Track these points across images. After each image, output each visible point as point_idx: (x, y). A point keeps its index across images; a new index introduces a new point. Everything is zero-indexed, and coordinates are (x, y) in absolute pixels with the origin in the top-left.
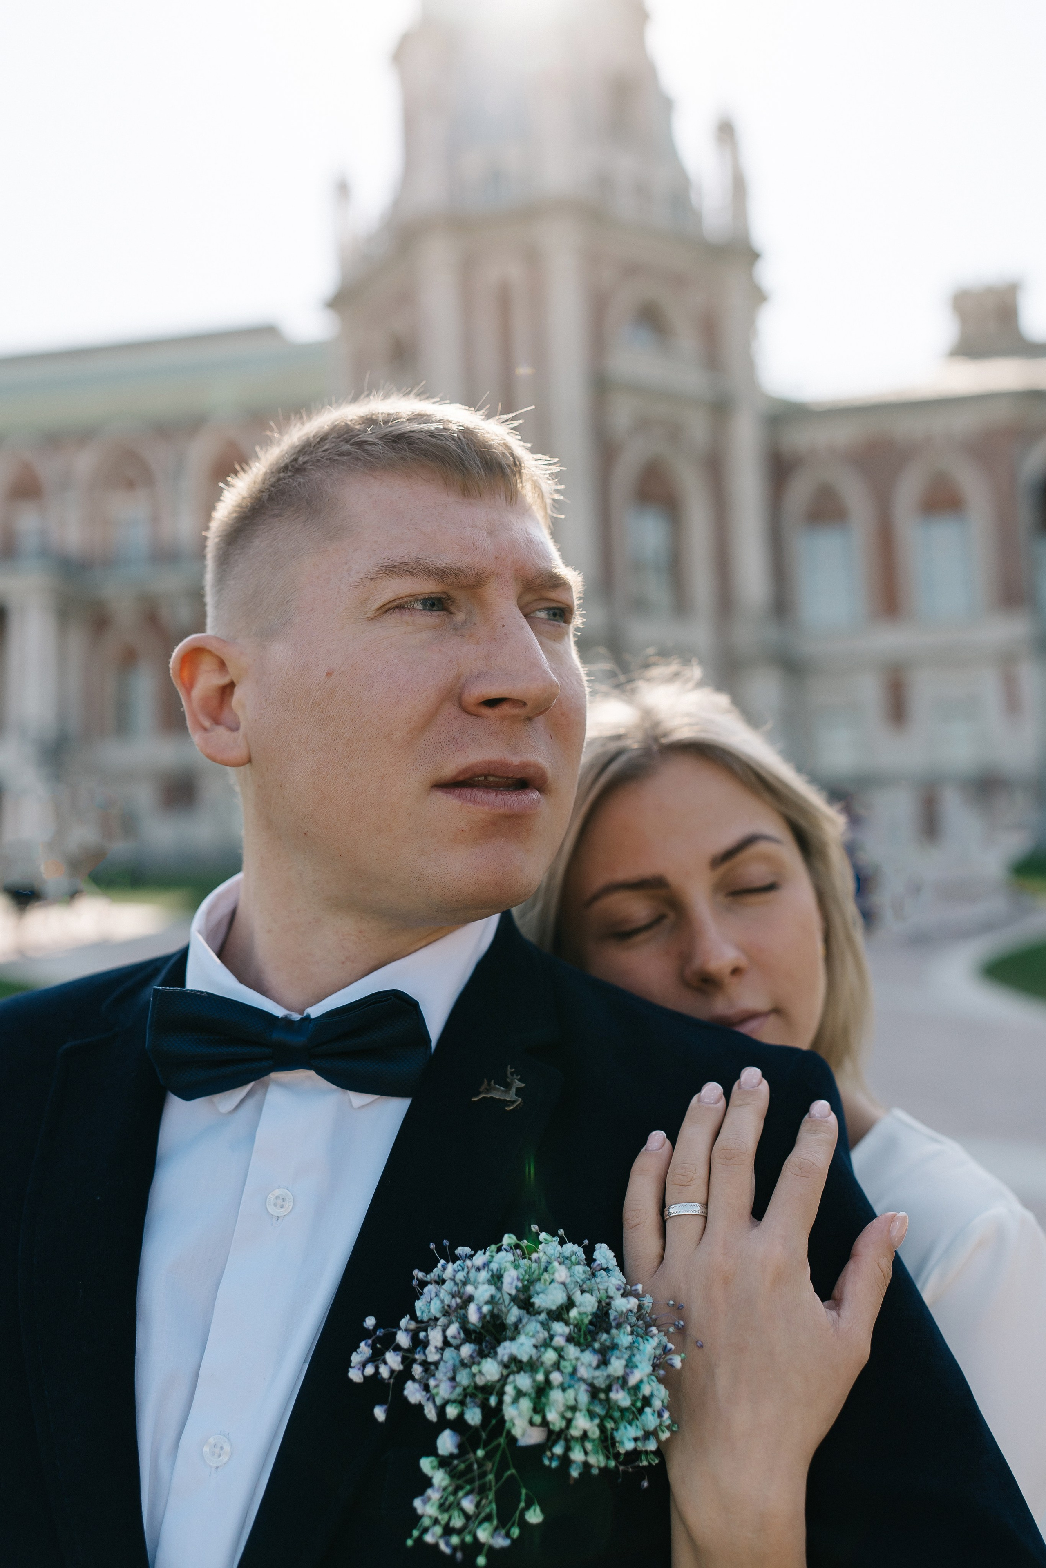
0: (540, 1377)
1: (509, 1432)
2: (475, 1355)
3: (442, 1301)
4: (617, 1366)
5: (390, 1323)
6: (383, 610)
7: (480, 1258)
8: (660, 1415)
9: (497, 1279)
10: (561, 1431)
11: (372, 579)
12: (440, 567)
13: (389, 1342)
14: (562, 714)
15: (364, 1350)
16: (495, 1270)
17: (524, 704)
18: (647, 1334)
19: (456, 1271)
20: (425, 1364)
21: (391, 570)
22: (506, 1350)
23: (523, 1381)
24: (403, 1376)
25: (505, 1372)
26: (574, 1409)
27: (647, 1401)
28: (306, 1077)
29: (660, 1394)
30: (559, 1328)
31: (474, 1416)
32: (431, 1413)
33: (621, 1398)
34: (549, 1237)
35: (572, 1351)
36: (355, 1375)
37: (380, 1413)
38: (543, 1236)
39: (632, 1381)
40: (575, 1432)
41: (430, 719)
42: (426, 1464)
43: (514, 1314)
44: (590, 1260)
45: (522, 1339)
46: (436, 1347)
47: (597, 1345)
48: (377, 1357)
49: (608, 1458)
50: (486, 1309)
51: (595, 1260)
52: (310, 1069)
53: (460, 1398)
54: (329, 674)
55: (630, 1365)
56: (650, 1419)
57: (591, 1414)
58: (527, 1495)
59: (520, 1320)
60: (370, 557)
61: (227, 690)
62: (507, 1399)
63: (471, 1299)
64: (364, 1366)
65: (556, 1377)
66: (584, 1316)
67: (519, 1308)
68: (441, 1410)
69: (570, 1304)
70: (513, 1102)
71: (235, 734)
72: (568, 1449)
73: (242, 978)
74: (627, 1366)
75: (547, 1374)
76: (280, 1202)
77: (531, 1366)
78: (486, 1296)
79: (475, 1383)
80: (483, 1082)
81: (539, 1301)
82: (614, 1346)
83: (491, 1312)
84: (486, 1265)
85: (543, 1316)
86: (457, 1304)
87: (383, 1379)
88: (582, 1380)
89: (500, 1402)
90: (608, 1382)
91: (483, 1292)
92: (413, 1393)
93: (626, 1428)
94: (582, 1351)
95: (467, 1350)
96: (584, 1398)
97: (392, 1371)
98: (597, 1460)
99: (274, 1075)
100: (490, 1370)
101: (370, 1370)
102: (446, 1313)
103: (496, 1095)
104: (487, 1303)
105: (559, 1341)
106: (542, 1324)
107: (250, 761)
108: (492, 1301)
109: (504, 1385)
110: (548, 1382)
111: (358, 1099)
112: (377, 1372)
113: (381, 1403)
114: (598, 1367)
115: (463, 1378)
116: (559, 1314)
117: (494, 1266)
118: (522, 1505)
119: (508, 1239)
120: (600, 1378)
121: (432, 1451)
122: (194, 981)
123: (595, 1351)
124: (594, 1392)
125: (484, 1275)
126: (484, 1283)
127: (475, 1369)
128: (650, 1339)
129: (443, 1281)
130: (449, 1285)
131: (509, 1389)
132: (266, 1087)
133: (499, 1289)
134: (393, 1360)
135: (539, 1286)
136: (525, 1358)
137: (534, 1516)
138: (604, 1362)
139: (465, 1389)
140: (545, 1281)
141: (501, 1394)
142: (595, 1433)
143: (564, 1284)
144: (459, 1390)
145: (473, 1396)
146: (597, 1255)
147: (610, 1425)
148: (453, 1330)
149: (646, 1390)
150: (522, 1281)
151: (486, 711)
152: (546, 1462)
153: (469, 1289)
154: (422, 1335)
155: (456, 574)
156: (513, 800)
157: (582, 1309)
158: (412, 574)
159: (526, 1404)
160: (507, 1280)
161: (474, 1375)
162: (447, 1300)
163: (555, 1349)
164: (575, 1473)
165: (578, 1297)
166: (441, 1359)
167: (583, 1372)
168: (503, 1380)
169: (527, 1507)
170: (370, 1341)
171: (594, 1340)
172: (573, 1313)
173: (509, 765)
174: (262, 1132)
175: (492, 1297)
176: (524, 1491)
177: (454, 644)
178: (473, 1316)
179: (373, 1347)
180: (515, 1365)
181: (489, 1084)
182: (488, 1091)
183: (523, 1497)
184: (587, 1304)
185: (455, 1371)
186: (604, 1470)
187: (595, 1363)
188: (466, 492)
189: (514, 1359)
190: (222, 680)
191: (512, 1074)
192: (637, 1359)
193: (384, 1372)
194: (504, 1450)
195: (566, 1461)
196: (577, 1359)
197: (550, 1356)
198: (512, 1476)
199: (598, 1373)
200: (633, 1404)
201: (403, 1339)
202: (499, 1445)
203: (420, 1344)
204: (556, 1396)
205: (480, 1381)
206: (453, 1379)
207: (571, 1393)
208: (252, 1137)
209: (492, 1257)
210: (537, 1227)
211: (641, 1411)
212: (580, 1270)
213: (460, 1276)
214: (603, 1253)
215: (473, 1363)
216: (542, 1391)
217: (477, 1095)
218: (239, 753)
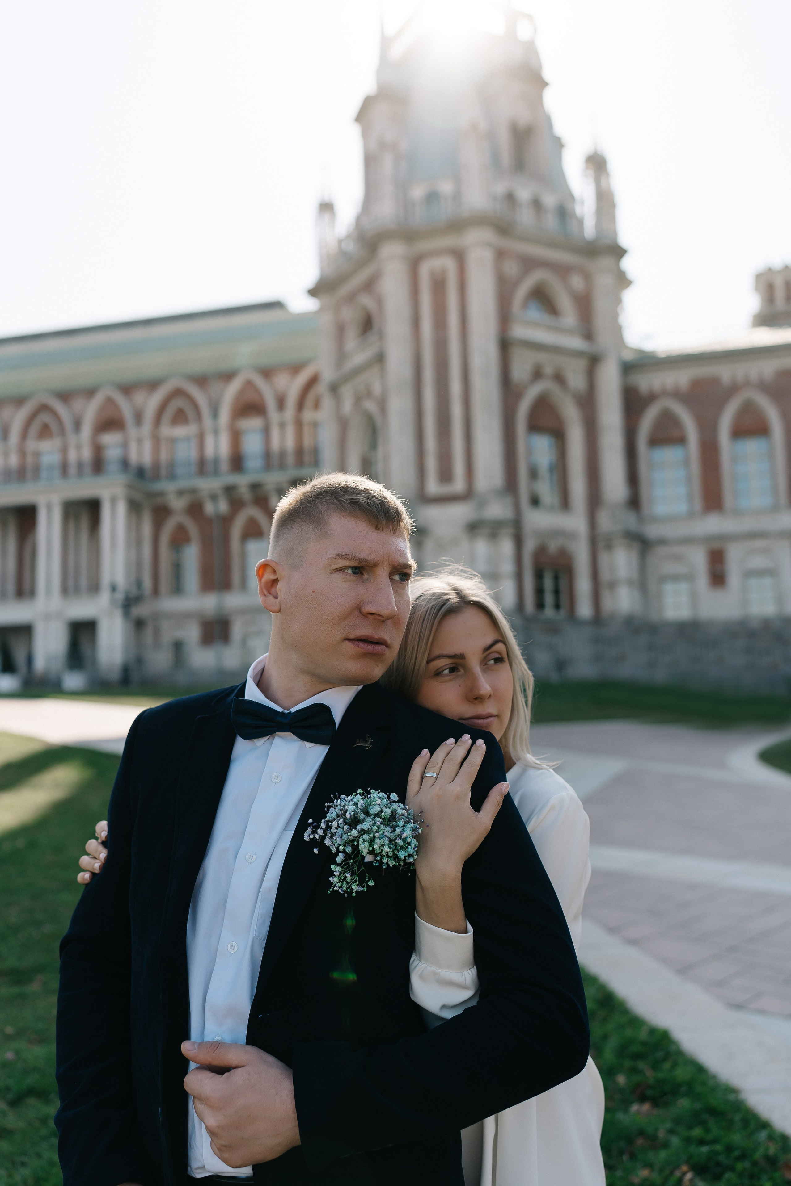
0: (372, 835)
1: (361, 854)
2: (348, 829)
3: (337, 813)
4: (398, 831)
5: (318, 821)
6: (337, 570)
7: (350, 798)
8: (414, 849)
9: (356, 804)
10: (379, 853)
11: (335, 559)
12: (360, 558)
13: (318, 827)
14: (398, 619)
15: (309, 830)
16: (355, 801)
17: (383, 617)
18: (409, 823)
19: (341, 802)
20: (331, 834)
21: (341, 557)
22: (359, 827)
23: (366, 837)
24: (323, 838)
25: (359, 835)
26: (383, 845)
27: (409, 844)
28: (289, 735)
29: (415, 842)
30: (378, 819)
31: (349, 850)
32: (334, 850)
33: (400, 842)
34: (374, 791)
35: (383, 827)
36: (306, 838)
37: (316, 851)
38: (372, 791)
39: (403, 836)
40: (384, 854)
41: (347, 616)
42: (333, 867)
43: (362, 816)
44: (389, 798)
45: (365, 823)
46: (335, 827)
47: (391, 825)
48: (314, 832)
49: (396, 862)
50: (352, 813)
51: (391, 798)
52: (290, 732)
53: (344, 844)
54: (313, 592)
55: (403, 831)
56: (410, 850)
57: (390, 848)
58: (368, 876)
59: (364, 818)
60: (335, 549)
61: (275, 581)
62: (360, 842)
63: (347, 810)
64: (309, 835)
65: (377, 835)
66: (387, 816)
67: (364, 814)
68: (338, 849)
69: (382, 811)
70: (368, 747)
71: (276, 600)
72: (381, 859)
73: (267, 697)
74: (401, 832)
75: (374, 834)
76: (276, 778)
77: (368, 832)
78: (352, 809)
79: (349, 839)
80: (357, 740)
81: (371, 811)
82: (397, 826)
83: (354, 815)
84: (351, 800)
85: (372, 817)
86: (342, 813)
87: (317, 839)
88: (386, 836)
89: (358, 844)
90: (395, 838)
91: (351, 808)
92: (327, 842)
93: (401, 852)
94: (386, 827)
95: (346, 827)
96: (387, 842)
97: (320, 836)
98: (392, 863)
99: (277, 733)
100: (354, 833)
101: (312, 836)
102: (338, 816)
103: (362, 744)
104: (353, 811)
105: (378, 823)
106: (372, 819)
107: (280, 611)
108: (354, 811)
109: (359, 838)
110: (374, 837)
111: (308, 745)
112: (314, 837)
113: (316, 848)
114: (392, 832)
115: (345, 837)
116: (378, 815)
117: (355, 800)
118: (367, 879)
119: (359, 791)
120: (392, 836)
121: (335, 862)
122: (247, 697)
123: (391, 827)
124: (391, 841)
125: (351, 803)
126: (351, 805)
127: (349, 834)
128: (411, 824)
129: (337, 806)
130: (339, 807)
131: (361, 840)
132: (274, 738)
133: (357, 807)
134: (320, 832)
135: (371, 807)
136: (366, 829)
137: (371, 883)
138: (393, 831)
139: (345, 841)
140: (373, 804)
141: (358, 841)
142: (391, 854)
143: (379, 805)
144: (343, 841)
145: (348, 843)
146: (391, 796)
147: (396, 852)
148: (341, 821)
149: (409, 840)
150: (365, 804)
151: (370, 616)
152: (374, 864)
153: (346, 807)
154: (330, 824)
155: (366, 562)
156: (374, 648)
157: (386, 814)
158: (349, 559)
159: (367, 844)
160: (359, 804)
161: (349, 836)
162: (338, 812)
163: (377, 826)
164: (384, 867)
165: (384, 809)
166: (337, 831)
167: (386, 834)
168: (358, 837)
169: (369, 881)
170: (311, 827)
171: (390, 824)
172: (383, 814)
173: (373, 638)
174: (271, 753)
175: (354, 809)
176: (367, 875)
177: (361, 589)
178: (348, 816)
179: (312, 829)
180: (363, 832)
181: (359, 741)
182: (359, 743)
183: (367, 877)
184: (387, 812)
185: (342, 835)
186: (394, 866)
187: (391, 831)
188: (377, 528)
189: (363, 830)
190: (272, 577)
191: (368, 737)
192: (405, 829)
193: (317, 836)
194: (360, 860)
195: (381, 863)
196: (384, 830)
197: (375, 828)
198: (363, 869)
199: (392, 834)
200: (405, 845)
201: (323, 825)
202: (358, 859)
203: (329, 827)
204: (377, 841)
205: (351, 838)
206: (341, 837)
207: (382, 840)
208: (268, 755)
209: (354, 797)
210: (370, 789)
211: (407, 847)
212: (385, 802)
213: (343, 804)
214: (394, 796)
215: (348, 832)
216: (372, 841)
217: (355, 744)
218: (276, 608)
